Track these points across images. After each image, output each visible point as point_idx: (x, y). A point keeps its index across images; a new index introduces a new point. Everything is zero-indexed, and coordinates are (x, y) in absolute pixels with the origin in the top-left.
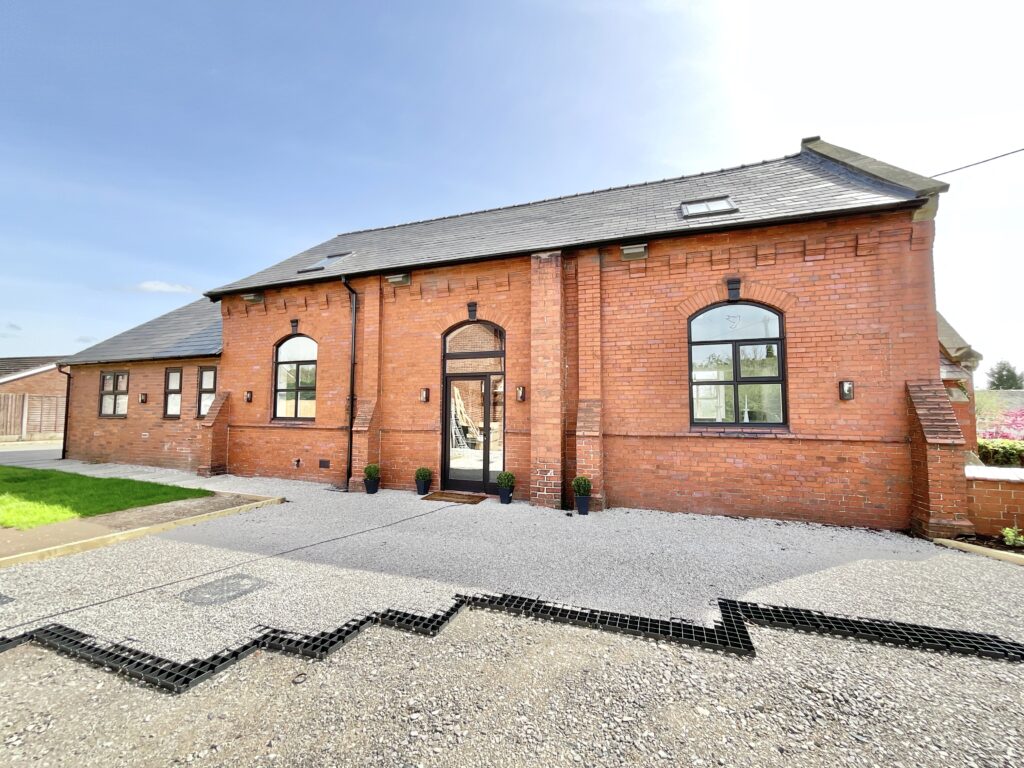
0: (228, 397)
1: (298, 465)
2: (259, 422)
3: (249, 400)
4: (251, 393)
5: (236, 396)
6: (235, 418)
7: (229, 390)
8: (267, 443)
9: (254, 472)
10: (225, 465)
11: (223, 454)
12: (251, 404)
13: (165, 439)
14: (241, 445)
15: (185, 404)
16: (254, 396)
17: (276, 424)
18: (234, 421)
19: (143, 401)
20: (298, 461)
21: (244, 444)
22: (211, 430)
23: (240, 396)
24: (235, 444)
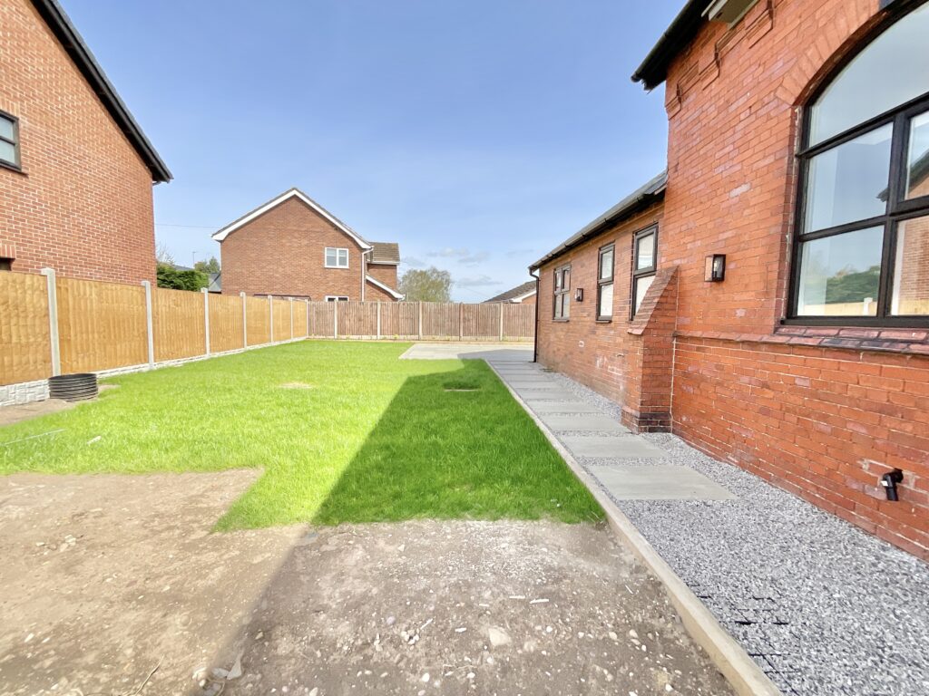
0: (675, 276)
1: (893, 493)
2: (742, 330)
3: (718, 279)
4: (722, 258)
5: (689, 273)
6: (687, 321)
7: (677, 262)
8: (765, 385)
9: (726, 450)
10: (667, 415)
11: (663, 391)
12: (724, 285)
13: (598, 352)
14: (697, 380)
15: (617, 298)
16: (730, 266)
17: (795, 335)
18: (684, 326)
19: (579, 300)
20: (896, 476)
21: (703, 379)
22: (641, 343)
23: (695, 272)
24: (686, 375)
